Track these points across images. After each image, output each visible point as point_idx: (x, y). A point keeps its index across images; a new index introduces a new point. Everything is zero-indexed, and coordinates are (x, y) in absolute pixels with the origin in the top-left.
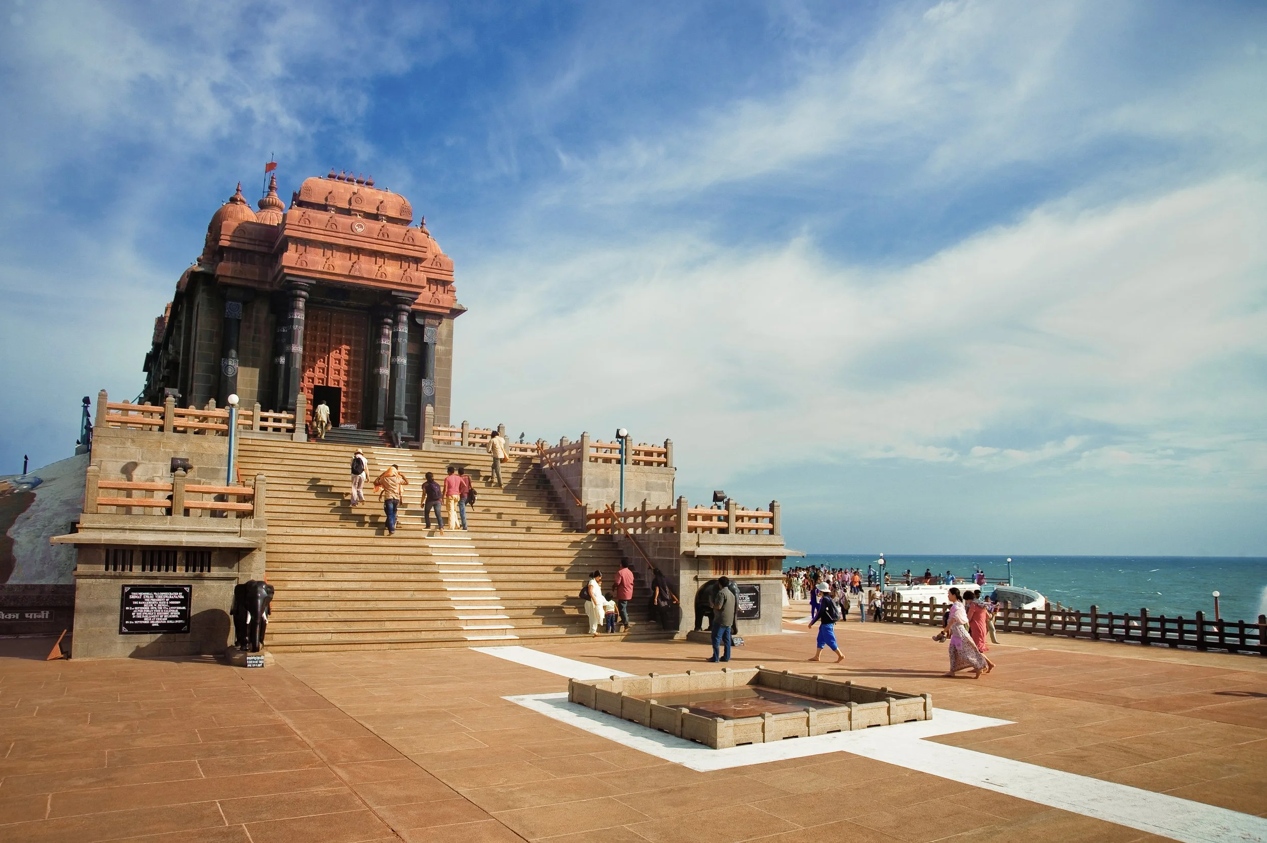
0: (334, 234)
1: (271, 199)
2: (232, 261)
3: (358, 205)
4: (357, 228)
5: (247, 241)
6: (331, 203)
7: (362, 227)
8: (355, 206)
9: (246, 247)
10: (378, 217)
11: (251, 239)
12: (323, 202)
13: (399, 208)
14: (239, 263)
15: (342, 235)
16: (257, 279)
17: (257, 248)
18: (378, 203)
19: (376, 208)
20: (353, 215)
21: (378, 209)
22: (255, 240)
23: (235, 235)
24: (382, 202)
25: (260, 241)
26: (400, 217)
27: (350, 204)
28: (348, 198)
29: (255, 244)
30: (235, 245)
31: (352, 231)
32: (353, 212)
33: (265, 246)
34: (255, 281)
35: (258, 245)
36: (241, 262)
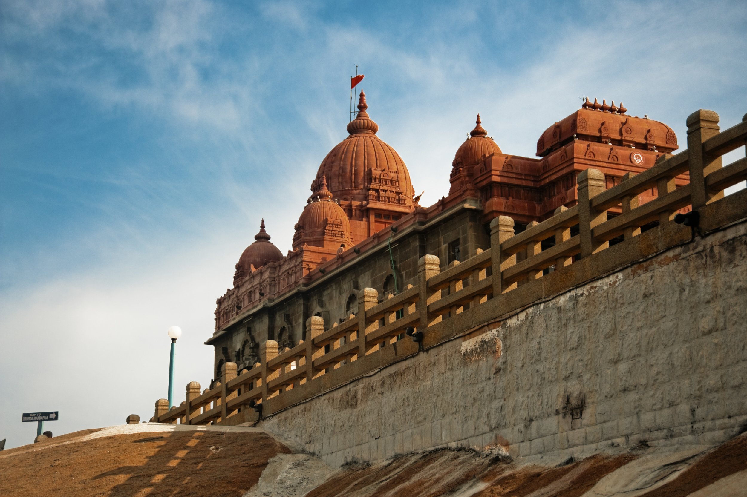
0: (615, 166)
1: (362, 121)
2: (502, 196)
3: (628, 135)
4: (635, 159)
5: (514, 176)
6: (606, 135)
7: (640, 158)
8: (627, 137)
9: (515, 182)
10: (647, 146)
11: (517, 174)
12: (597, 134)
13: (664, 136)
14: (511, 198)
15: (622, 167)
16: (527, 214)
17: (524, 183)
18: (645, 133)
19: (644, 137)
20: (625, 146)
21: (646, 138)
22: (521, 174)
23: (505, 170)
24: (649, 131)
25: (525, 175)
26: (667, 146)
27: (621, 134)
28: (618, 128)
29: (521, 179)
30: (505, 180)
31: (632, 162)
32: (624, 143)
33: (531, 180)
34: (524, 216)
35: (525, 179)
36: (513, 198)
